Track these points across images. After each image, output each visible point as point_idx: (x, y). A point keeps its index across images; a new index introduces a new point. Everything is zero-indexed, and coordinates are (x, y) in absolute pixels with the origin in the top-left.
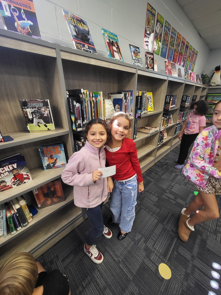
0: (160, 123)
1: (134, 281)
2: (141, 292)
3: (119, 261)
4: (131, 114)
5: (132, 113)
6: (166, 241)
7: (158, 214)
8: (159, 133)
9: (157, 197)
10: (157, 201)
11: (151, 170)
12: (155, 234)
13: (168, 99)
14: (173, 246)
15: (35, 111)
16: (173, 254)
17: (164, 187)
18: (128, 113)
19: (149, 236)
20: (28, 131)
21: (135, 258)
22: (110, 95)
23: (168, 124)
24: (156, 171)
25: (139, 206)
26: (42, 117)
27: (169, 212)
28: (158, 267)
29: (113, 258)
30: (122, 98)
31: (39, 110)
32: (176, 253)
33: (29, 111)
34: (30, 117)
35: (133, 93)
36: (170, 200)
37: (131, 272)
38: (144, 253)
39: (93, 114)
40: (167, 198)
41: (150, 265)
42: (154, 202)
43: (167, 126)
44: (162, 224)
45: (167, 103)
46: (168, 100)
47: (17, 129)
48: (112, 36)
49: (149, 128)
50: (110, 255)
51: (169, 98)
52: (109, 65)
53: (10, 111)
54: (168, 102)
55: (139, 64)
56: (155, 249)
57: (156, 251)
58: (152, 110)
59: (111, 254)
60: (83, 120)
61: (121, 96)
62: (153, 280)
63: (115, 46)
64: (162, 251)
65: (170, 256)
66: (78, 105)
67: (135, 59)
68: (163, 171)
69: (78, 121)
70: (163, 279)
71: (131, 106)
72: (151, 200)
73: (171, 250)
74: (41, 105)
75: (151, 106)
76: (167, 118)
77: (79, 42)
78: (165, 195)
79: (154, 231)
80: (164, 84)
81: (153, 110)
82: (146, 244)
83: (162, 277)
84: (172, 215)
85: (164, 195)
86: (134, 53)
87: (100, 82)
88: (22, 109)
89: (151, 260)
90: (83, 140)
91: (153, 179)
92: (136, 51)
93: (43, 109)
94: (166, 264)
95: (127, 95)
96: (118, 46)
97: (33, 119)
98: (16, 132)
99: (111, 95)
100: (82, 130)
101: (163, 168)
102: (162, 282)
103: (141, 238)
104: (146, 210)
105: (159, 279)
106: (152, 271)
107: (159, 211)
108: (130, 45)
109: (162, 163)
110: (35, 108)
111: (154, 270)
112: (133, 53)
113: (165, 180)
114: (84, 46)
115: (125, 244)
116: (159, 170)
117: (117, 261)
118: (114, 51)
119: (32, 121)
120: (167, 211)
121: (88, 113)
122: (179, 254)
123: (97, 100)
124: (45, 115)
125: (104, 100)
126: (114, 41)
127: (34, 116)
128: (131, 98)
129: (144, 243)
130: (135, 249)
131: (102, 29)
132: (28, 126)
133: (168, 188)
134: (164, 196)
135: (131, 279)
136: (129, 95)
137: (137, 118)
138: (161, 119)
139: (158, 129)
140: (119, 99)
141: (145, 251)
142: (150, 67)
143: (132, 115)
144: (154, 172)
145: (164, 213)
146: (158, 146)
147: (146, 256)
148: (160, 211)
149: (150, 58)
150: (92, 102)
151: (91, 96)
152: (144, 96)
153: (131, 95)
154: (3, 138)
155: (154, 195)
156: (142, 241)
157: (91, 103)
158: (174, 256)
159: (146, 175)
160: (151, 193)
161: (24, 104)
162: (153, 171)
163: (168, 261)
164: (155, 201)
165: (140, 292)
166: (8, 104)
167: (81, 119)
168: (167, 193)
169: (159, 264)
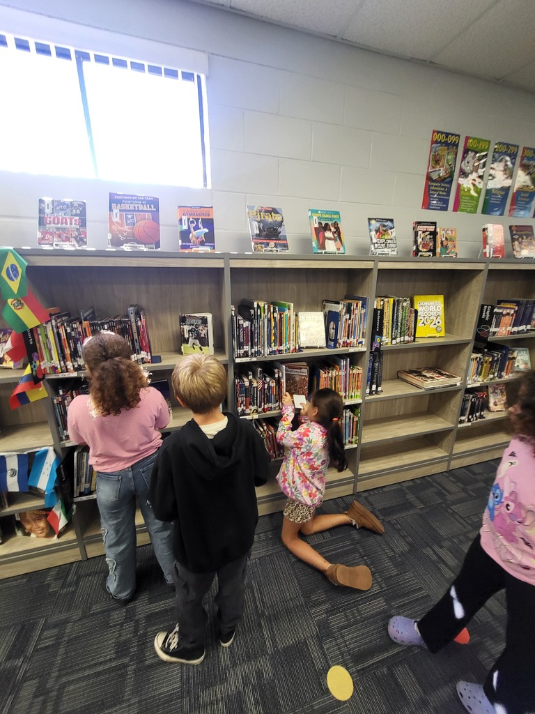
0: (465, 366)
1: (273, 658)
2: (276, 681)
3: (263, 612)
4: (361, 342)
5: (364, 340)
6: (375, 637)
7: (388, 578)
8: (463, 391)
9: (409, 544)
10: (404, 554)
11: (428, 482)
12: (358, 611)
13: (486, 312)
14: (386, 655)
15: (192, 328)
16: (377, 668)
17: (443, 532)
18: (354, 338)
19: (342, 607)
20: (181, 353)
21: (294, 626)
22: (324, 303)
23: (503, 374)
24: (444, 488)
25: (351, 545)
26: (198, 337)
27: (420, 589)
28: (329, 668)
29: (255, 603)
30: (341, 311)
31: (197, 328)
32: (385, 670)
33: (186, 328)
34: (186, 336)
35: (369, 303)
36: (442, 566)
37: (274, 642)
38: (315, 630)
39: (273, 338)
40: (434, 558)
41: (315, 654)
42: (393, 551)
43: (500, 377)
44: (386, 600)
45: (482, 323)
46: (486, 315)
47: (173, 349)
48: (327, 216)
49: (428, 375)
50: (254, 596)
51: (488, 312)
52: (309, 264)
53: (170, 326)
54: (487, 319)
55: (386, 250)
56: (343, 637)
57: (341, 640)
58: (438, 335)
59: (256, 595)
60: (252, 347)
61: (340, 308)
62: (308, 680)
63: (330, 230)
64: (353, 648)
65: (369, 666)
66: (247, 324)
67: (377, 243)
68: (463, 495)
69: (245, 347)
70: (328, 691)
71: (362, 326)
72: (388, 544)
73: (377, 659)
74: (200, 322)
75: (436, 326)
76: (493, 357)
77: (261, 241)
78: (433, 550)
79: (360, 605)
80: (477, 277)
81: (443, 334)
82: (328, 617)
83: (328, 689)
84: (425, 597)
85: (431, 548)
86: (377, 231)
87: (307, 282)
88: (180, 325)
89: (322, 648)
90: (251, 377)
91: (422, 502)
92: (384, 226)
93: (201, 328)
94: (351, 674)
95: (354, 306)
96: (337, 229)
97: (188, 338)
98: (170, 351)
99: (327, 304)
100: (249, 361)
101: (468, 487)
102: (322, 695)
103: (324, 602)
104: (366, 558)
105: (320, 685)
106: (314, 666)
107: (395, 576)
108: (370, 219)
109: (475, 474)
110: (193, 325)
111: (318, 665)
112: (373, 233)
113: (457, 517)
114: (268, 244)
115: (288, 594)
116: (453, 488)
117: (260, 612)
118: (325, 238)
119: (186, 341)
120: (417, 583)
121: (263, 337)
122: (392, 675)
123: (284, 316)
124: (202, 335)
125: (296, 315)
126: (330, 223)
127: (191, 335)
128: (363, 312)
129: (326, 613)
130: (301, 613)
131: (309, 210)
132: (182, 347)
133: (452, 537)
134: (428, 551)
135: (270, 652)
136: (357, 306)
137: (373, 350)
138: (467, 358)
139: (457, 381)
140: (335, 312)
141: (319, 627)
142: (425, 250)
143: (364, 343)
144: (436, 490)
145: (406, 585)
146: (460, 426)
147: (317, 635)
148: (398, 575)
149: (424, 232)
150: (272, 320)
151: (272, 311)
152: (400, 308)
153: (362, 306)
154: (151, 359)
155: (404, 537)
156: (323, 607)
157: (269, 321)
158: (378, 673)
159: (409, 488)
160: (399, 530)
161: (183, 320)
162: (432, 486)
163: (358, 671)
164: (397, 551)
165: (274, 680)
166: (169, 317)
167: (250, 344)
168: (441, 547)
169: (334, 665)
